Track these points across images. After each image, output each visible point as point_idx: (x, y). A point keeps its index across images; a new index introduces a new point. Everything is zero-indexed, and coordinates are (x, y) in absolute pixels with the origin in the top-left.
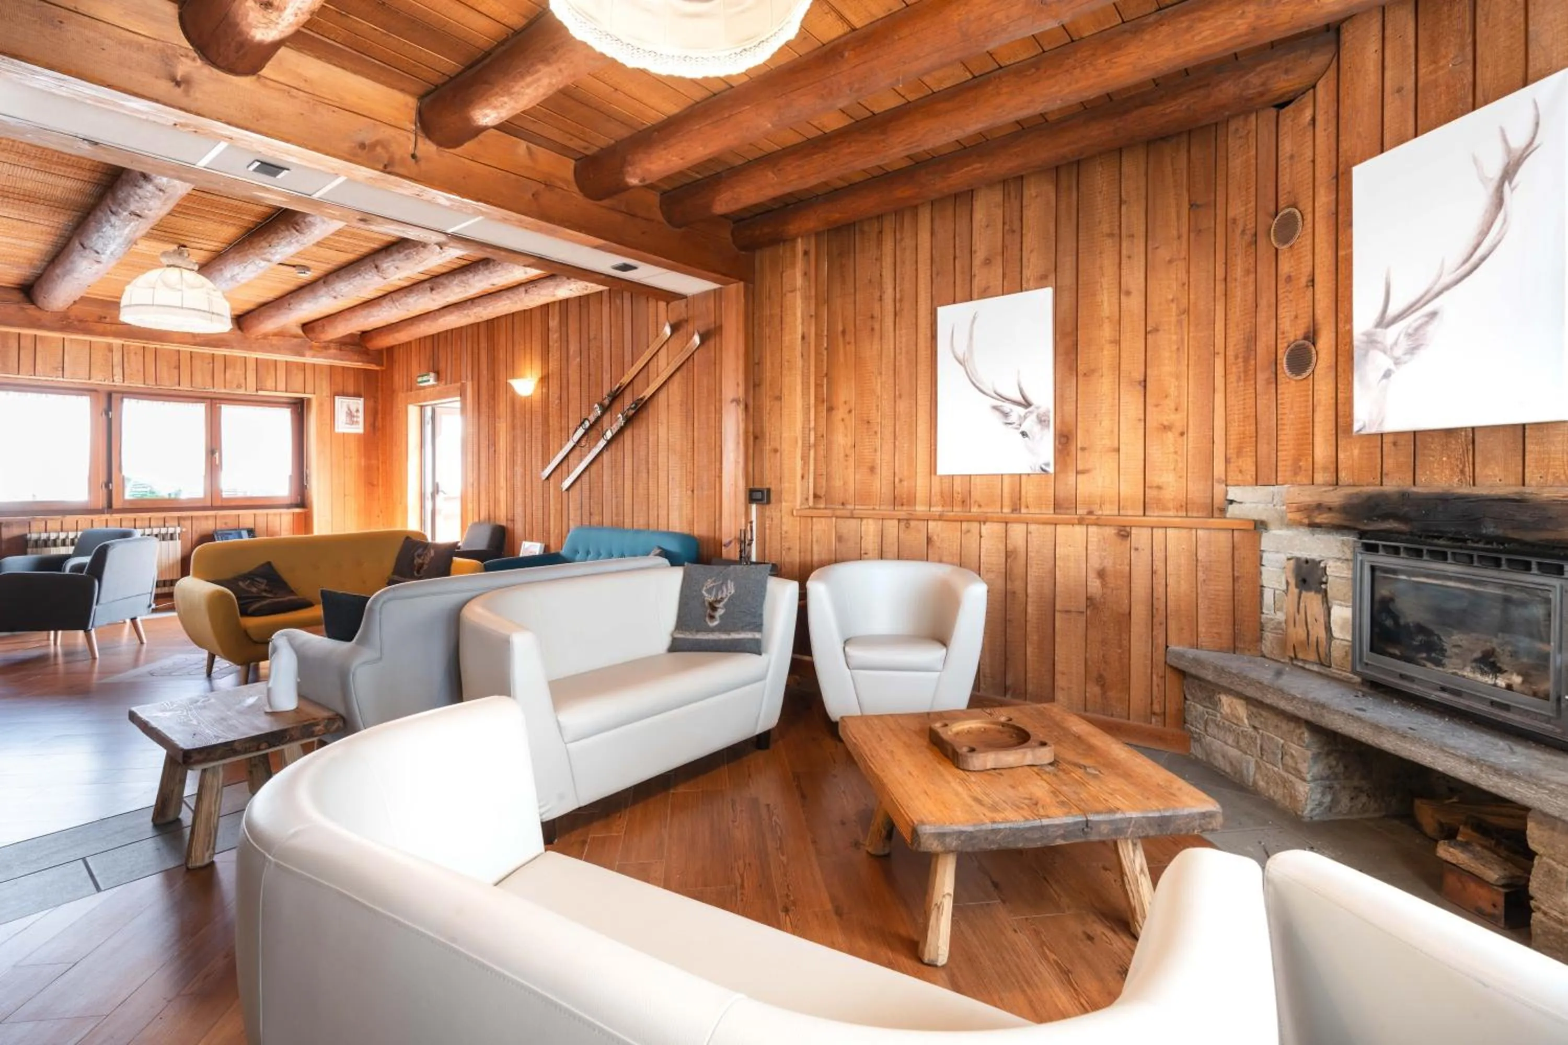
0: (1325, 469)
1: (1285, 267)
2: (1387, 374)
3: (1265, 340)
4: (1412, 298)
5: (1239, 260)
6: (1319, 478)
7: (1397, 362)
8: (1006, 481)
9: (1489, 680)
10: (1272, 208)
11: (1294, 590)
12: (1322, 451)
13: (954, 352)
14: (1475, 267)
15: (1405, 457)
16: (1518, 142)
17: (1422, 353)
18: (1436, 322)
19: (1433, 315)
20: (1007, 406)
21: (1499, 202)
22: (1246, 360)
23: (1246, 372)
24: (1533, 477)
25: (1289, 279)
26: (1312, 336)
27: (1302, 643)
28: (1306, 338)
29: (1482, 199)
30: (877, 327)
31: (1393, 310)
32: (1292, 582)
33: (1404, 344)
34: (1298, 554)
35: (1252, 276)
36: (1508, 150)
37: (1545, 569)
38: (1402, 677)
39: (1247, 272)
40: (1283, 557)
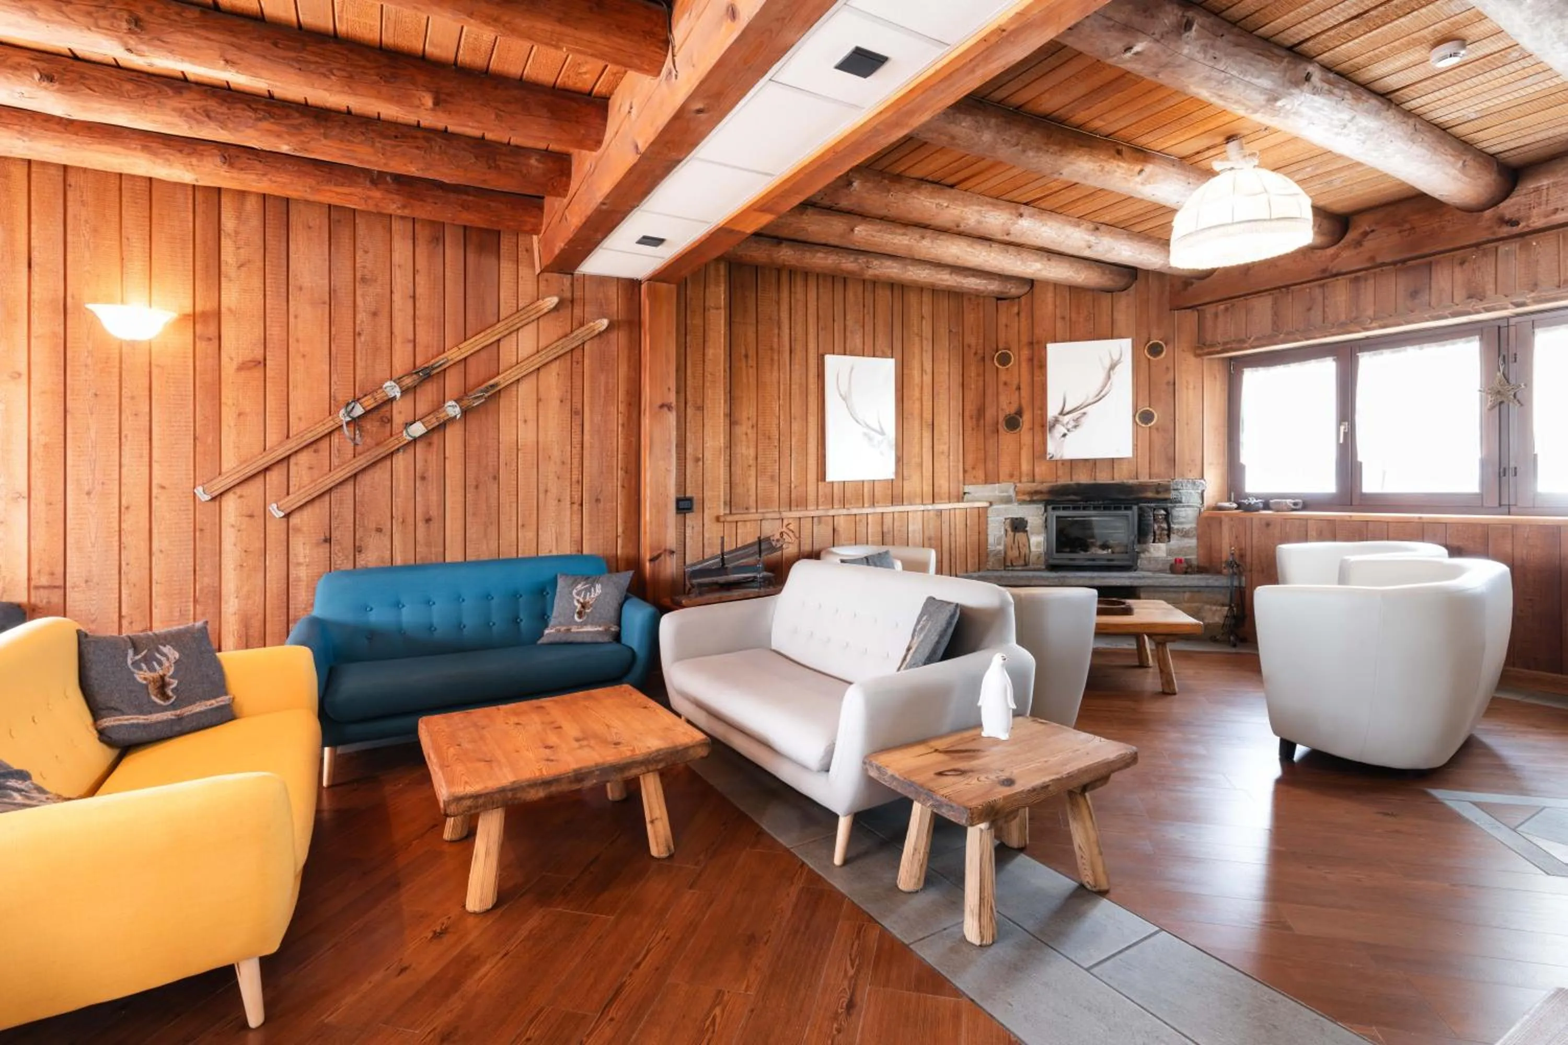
0: (1027, 475)
1: (1003, 377)
2: (1064, 435)
3: (990, 413)
4: (1075, 406)
5: (973, 368)
6: (1024, 479)
7: (1068, 430)
8: (866, 485)
9: (1105, 552)
10: (995, 347)
11: (1010, 533)
12: (1025, 467)
13: (839, 391)
14: (1100, 399)
15: (1068, 470)
16: (1116, 357)
17: (1078, 430)
18: (1085, 417)
19: (1084, 414)
20: (872, 433)
21: (1109, 377)
22: (978, 420)
23: (978, 426)
24: (1116, 476)
25: (1005, 384)
26: (1019, 413)
27: (1016, 558)
28: (1016, 414)
29: (1102, 376)
30: (776, 358)
31: (1067, 409)
32: (1009, 529)
33: (1072, 424)
34: (1010, 516)
35: (982, 378)
36: (1112, 359)
37: (1126, 508)
38: (1071, 559)
39: (978, 375)
40: (1002, 519)
